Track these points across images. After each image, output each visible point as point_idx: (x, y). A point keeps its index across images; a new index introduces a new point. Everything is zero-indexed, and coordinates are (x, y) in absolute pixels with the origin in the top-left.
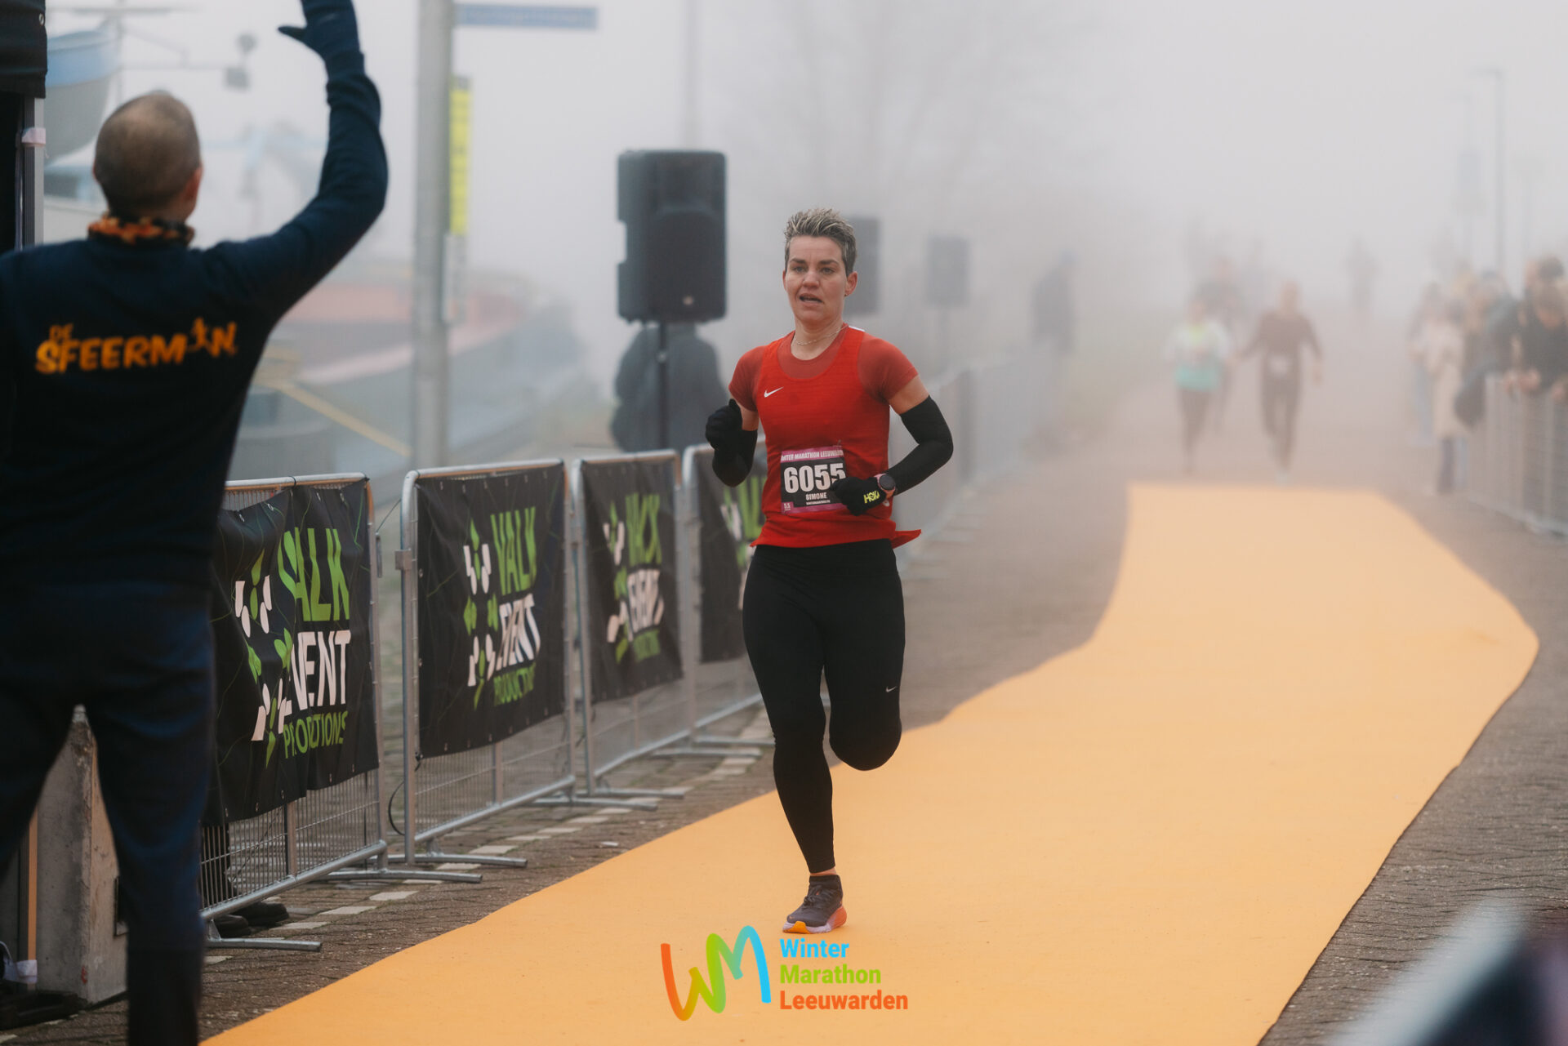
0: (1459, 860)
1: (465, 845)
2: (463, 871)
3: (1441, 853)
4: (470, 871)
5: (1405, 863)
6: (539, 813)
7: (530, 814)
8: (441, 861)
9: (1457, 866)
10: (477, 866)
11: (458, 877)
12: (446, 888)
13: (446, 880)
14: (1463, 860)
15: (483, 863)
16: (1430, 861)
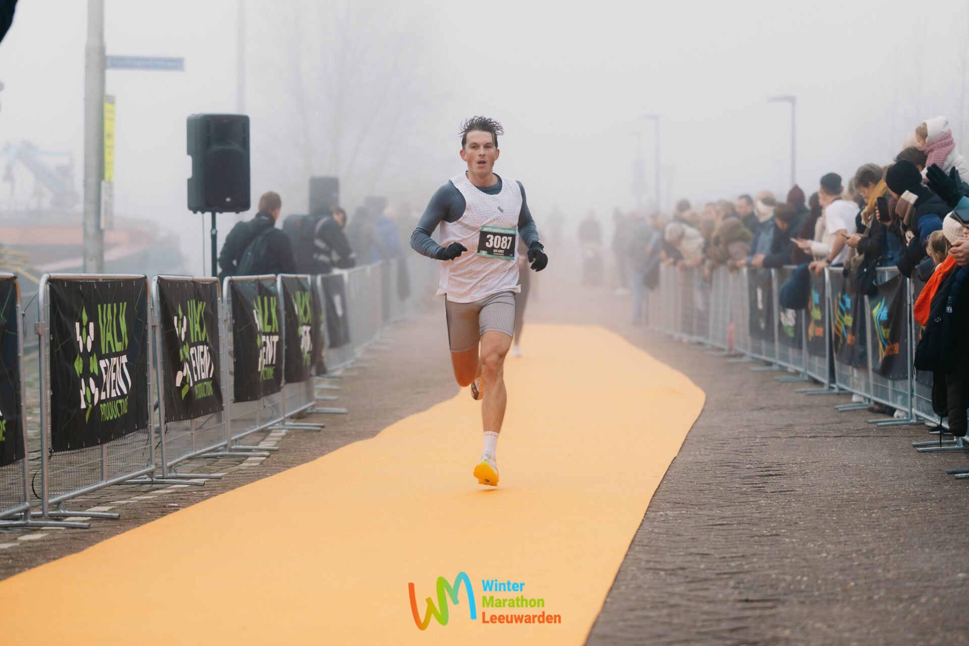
0: (692, 508)
1: (82, 506)
2: (80, 521)
3: (680, 504)
4: (84, 521)
5: (659, 510)
6: (133, 487)
7: (127, 488)
8: (66, 516)
9: (691, 511)
10: (89, 518)
11: (75, 525)
12: (67, 532)
13: (67, 527)
14: (694, 508)
15: (92, 516)
16: (674, 509)
